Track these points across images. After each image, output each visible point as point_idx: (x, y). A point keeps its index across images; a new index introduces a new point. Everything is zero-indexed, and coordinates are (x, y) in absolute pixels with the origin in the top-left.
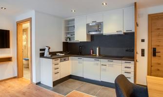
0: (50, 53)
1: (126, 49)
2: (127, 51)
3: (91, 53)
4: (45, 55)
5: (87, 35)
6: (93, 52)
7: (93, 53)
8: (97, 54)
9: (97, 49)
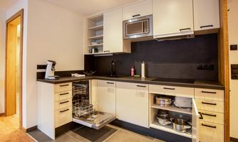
0: (56, 73)
1: (198, 65)
2: (199, 68)
3: (132, 74)
4: (46, 77)
5: (124, 40)
6: (135, 72)
7: (135, 74)
8: (143, 75)
9: (143, 65)
